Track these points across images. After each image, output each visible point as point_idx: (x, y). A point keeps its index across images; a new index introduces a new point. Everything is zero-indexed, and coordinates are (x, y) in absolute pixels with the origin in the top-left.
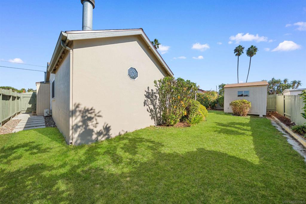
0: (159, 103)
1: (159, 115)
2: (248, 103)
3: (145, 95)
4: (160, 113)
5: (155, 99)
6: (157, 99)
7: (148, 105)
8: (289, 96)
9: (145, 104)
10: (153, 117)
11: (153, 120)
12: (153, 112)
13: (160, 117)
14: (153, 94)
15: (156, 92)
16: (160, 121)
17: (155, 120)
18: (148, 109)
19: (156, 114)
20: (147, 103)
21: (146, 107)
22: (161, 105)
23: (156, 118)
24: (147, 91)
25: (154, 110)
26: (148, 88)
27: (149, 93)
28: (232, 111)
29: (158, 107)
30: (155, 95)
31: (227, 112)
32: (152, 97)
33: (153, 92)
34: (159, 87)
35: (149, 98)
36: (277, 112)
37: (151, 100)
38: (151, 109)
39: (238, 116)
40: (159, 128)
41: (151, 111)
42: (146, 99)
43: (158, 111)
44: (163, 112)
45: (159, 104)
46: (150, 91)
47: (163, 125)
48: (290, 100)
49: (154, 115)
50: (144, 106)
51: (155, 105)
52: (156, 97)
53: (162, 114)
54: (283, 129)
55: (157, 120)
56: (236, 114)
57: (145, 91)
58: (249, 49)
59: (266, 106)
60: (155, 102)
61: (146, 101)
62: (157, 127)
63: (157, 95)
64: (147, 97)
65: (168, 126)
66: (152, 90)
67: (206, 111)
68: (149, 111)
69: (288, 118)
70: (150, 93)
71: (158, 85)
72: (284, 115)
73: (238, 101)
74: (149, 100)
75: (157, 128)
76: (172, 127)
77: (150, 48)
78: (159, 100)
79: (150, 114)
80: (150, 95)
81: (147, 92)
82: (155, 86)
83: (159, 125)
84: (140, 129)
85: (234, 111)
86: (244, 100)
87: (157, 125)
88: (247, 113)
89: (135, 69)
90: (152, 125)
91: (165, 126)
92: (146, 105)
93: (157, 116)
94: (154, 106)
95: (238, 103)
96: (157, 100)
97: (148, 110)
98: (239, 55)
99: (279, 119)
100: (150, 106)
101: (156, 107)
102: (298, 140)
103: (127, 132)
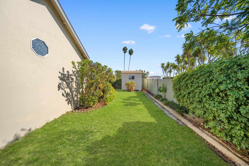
0: (76, 85)
1: (76, 98)
2: (134, 84)
3: (59, 77)
4: (77, 96)
5: (72, 81)
6: (74, 81)
7: (63, 89)
8: (150, 79)
9: (59, 87)
10: (69, 102)
11: (70, 104)
12: (69, 96)
13: (77, 101)
14: (69, 76)
15: (72, 74)
16: (77, 104)
17: (72, 104)
18: (64, 93)
19: (73, 98)
20: (62, 86)
21: (61, 91)
22: (78, 87)
23: (73, 102)
24: (62, 72)
25: (71, 94)
26: (63, 69)
27: (64, 75)
28: (126, 89)
29: (75, 90)
30: (71, 77)
31: (124, 90)
32: (68, 80)
33: (69, 74)
34: (78, 69)
35: (64, 81)
36: (144, 88)
37: (66, 83)
38: (68, 92)
39: (130, 91)
40: (78, 112)
41: (68, 95)
42: (60, 82)
43: (75, 95)
44: (80, 95)
45: (76, 87)
46: (66, 73)
47: (81, 109)
48: (150, 82)
49: (71, 99)
50: (59, 90)
51: (72, 88)
52: (72, 79)
53: (79, 97)
54: (150, 97)
55: (74, 104)
56: (129, 90)
57: (60, 72)
58: (130, 50)
59: (141, 85)
60: (72, 85)
61: (60, 84)
62: (75, 112)
63: (74, 77)
64: (61, 79)
65: (87, 108)
66: (68, 72)
67: (114, 90)
68: (65, 95)
69: (150, 91)
70: (66, 75)
71: (77, 67)
72: (148, 89)
73: (129, 82)
74: (65, 83)
75: (77, 113)
76: (91, 108)
77: (65, 23)
78: (76, 83)
79: (66, 98)
80: (66, 77)
81: (62, 74)
82: (73, 67)
83: (76, 108)
84: (53, 119)
85: (128, 88)
86: (133, 82)
87: (75, 109)
88: (134, 90)
89: (44, 42)
90: (68, 111)
91: (84, 108)
92: (60, 89)
93: (73, 99)
94: (71, 90)
95: (130, 84)
96: (74, 83)
97: (63, 95)
98: (125, 52)
99: (147, 92)
100: (65, 89)
101: (73, 90)
102: (158, 102)
103: (30, 130)
